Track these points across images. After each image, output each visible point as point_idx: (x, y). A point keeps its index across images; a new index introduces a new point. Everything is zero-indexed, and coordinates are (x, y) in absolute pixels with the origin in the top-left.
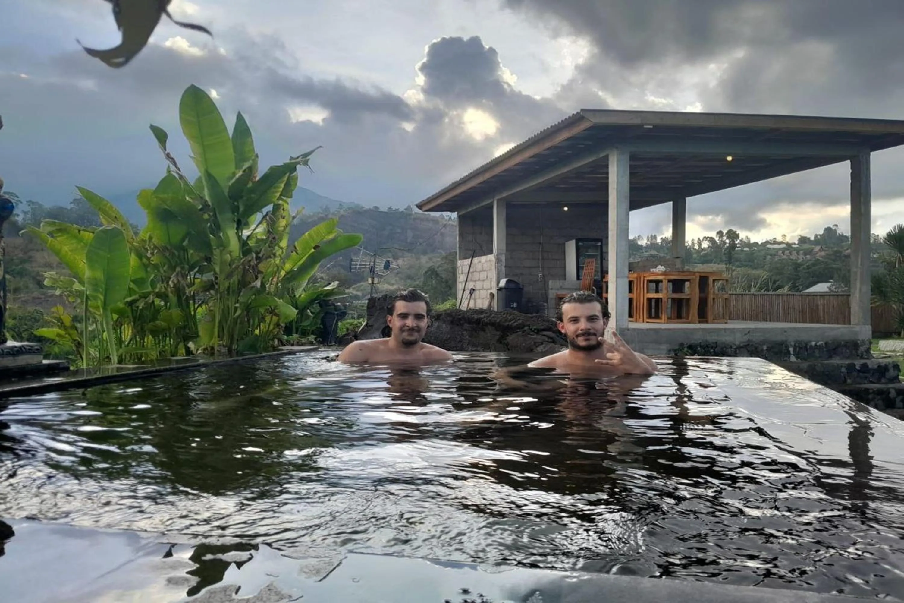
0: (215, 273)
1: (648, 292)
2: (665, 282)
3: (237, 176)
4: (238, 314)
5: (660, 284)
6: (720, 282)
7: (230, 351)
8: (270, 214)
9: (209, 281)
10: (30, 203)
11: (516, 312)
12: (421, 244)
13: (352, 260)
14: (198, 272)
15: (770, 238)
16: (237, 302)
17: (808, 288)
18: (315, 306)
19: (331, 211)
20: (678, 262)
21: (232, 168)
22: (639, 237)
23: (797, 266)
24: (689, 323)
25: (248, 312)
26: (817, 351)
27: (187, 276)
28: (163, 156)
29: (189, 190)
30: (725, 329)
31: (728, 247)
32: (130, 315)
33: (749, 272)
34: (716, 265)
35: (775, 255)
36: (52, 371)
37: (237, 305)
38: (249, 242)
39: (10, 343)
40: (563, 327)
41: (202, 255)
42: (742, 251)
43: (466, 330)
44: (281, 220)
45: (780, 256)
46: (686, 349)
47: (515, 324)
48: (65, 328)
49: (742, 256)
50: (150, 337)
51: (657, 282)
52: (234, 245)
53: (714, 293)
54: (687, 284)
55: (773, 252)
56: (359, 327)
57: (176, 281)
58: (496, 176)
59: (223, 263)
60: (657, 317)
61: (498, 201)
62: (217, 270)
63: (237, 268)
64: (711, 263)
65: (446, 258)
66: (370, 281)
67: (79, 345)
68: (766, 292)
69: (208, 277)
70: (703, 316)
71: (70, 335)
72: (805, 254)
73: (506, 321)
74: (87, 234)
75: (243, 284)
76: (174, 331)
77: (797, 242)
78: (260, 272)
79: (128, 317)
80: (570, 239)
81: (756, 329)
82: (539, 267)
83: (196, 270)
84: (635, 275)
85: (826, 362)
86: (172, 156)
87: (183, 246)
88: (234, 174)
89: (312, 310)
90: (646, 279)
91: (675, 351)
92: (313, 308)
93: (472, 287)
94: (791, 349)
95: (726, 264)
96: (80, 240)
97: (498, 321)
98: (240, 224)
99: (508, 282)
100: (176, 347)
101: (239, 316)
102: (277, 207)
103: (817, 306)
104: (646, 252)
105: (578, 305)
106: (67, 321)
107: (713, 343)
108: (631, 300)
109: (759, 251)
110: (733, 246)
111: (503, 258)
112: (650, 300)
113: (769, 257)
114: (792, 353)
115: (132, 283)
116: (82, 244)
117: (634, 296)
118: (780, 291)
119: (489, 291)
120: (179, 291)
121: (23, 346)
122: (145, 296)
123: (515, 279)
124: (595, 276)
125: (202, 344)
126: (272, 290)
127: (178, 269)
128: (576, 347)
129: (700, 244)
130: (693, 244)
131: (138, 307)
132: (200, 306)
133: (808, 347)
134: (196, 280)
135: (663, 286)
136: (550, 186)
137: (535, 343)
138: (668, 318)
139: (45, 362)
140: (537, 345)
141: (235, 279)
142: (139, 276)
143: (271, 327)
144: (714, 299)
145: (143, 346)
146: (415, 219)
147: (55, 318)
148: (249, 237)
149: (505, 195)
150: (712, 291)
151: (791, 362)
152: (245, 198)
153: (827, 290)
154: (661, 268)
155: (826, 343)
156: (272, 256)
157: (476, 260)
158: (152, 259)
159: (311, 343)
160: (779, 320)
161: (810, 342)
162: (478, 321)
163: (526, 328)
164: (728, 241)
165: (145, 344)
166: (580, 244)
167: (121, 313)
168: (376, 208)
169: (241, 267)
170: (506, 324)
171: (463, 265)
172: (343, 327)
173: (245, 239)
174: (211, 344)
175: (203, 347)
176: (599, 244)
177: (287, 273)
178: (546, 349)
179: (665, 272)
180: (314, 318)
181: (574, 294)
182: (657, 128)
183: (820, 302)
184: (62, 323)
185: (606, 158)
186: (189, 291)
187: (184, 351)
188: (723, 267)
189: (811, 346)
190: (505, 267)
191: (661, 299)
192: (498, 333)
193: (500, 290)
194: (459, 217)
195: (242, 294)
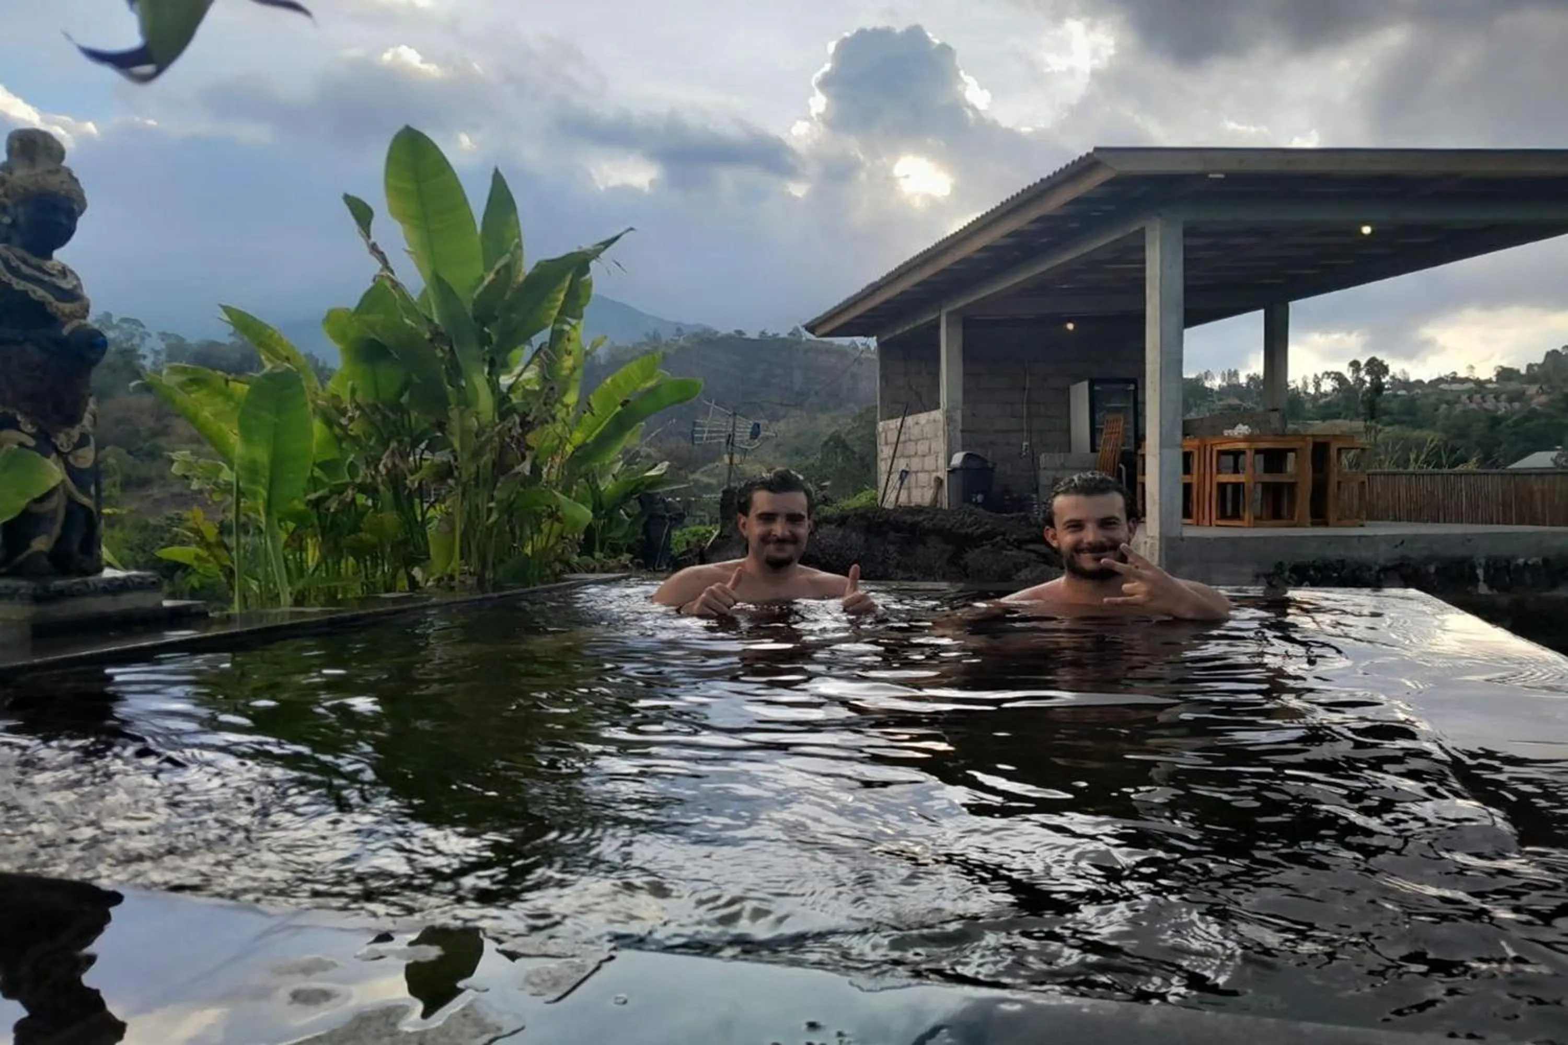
0: (453, 451)
1: (1219, 471)
2: (1250, 454)
3: (486, 282)
4: (493, 518)
5: (1242, 458)
6: (1352, 454)
7: (481, 582)
8: (545, 348)
9: (443, 463)
10: (164, 335)
11: (980, 510)
12: (816, 393)
13: (695, 424)
14: (426, 448)
15: (1445, 372)
16: (492, 498)
17: (1515, 460)
18: (632, 502)
19: (664, 340)
20: (1275, 417)
21: (479, 268)
22: (1207, 375)
23: (1495, 421)
24: (1295, 526)
25: (511, 515)
26: (1527, 575)
27: (409, 455)
28: (366, 249)
29: (410, 308)
30: (1360, 537)
31: (1368, 390)
32: (316, 522)
33: (1407, 433)
34: (1347, 422)
35: (1456, 403)
36: (177, 618)
37: (492, 505)
38: (511, 396)
39: (108, 573)
40: (1054, 537)
41: (432, 419)
42: (1396, 396)
43: (893, 543)
44: (566, 357)
45: (1465, 404)
46: (1287, 574)
47: (979, 531)
48: (208, 546)
49: (1394, 405)
50: (351, 559)
51: (1237, 454)
52: (485, 402)
53: (1339, 472)
54: (1291, 456)
55: (1450, 397)
56: (707, 539)
57: (390, 465)
58: (943, 271)
59: (465, 432)
60: (1236, 515)
61: (949, 314)
62: (457, 445)
63: (490, 439)
64: (1338, 418)
65: (861, 416)
66: (726, 459)
67: (230, 573)
68: (1436, 470)
69: (442, 457)
70: (1319, 516)
71: (216, 557)
72: (1511, 400)
73: (963, 525)
74: (239, 385)
75: (501, 467)
76: (389, 549)
77: (1494, 379)
78: (529, 448)
79: (312, 526)
80: (1079, 379)
81: (1416, 535)
82: (1022, 430)
83: (423, 446)
84: (1196, 442)
85: (1545, 594)
86: (381, 249)
87: (401, 404)
88: (482, 279)
89: (629, 510)
90: (1215, 449)
91: (1267, 576)
92: (631, 507)
93: (903, 467)
94: (1480, 572)
95: (1366, 421)
96: (229, 397)
97: (948, 526)
98: (497, 365)
99: (967, 457)
100: (394, 576)
101: (496, 522)
102: (558, 336)
103: (1531, 493)
104: (1220, 400)
105: (1081, 499)
106: (211, 533)
107: (1338, 561)
108: (1187, 488)
109: (1426, 396)
110: (1378, 388)
111: (958, 416)
112: (1222, 487)
113: (1444, 406)
114: (1481, 577)
115: (317, 470)
116: (232, 404)
117: (1194, 479)
118: (1461, 468)
119: (934, 475)
120: (396, 480)
121: (129, 577)
122: (339, 490)
123: (978, 452)
124: (1123, 445)
125: (434, 570)
126: (553, 477)
127: (394, 444)
128: (1077, 573)
129: (1317, 384)
130: (1306, 384)
131: (328, 509)
132: (432, 505)
133: (1512, 567)
134: (424, 463)
135: (1247, 460)
136: (1040, 288)
137: (1015, 565)
138: (1256, 518)
139: (167, 603)
140: (1018, 568)
141: (487, 458)
142: (328, 457)
143: (552, 541)
144: (1339, 483)
145: (339, 573)
146: (806, 351)
147: (191, 529)
148: (511, 388)
149: (960, 304)
150: (1336, 470)
151: (1480, 595)
152: (500, 320)
153: (1550, 464)
154: (1242, 429)
155: (1546, 561)
156: (549, 419)
157: (910, 420)
158: (350, 427)
159: (625, 567)
160: (1459, 520)
161: (1515, 557)
162: (913, 528)
163: (999, 538)
164: (1368, 378)
165: (343, 571)
166: (1097, 388)
167: (300, 519)
168: (740, 332)
169: (497, 439)
170: (963, 531)
171: (887, 428)
172: (680, 538)
173: (505, 390)
174: (449, 571)
175: (436, 577)
176: (1132, 387)
177: (577, 449)
178: (1034, 574)
179: (1251, 435)
180: (632, 523)
181: (1076, 478)
182: (1232, 178)
183: (1537, 486)
184: (203, 538)
185: (1141, 234)
186: (412, 481)
187: (406, 582)
188: (1359, 425)
189: (1517, 565)
190: (962, 431)
191: (1243, 484)
192: (950, 547)
193: (952, 471)
194: (881, 345)
195: (499, 485)
